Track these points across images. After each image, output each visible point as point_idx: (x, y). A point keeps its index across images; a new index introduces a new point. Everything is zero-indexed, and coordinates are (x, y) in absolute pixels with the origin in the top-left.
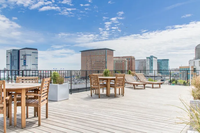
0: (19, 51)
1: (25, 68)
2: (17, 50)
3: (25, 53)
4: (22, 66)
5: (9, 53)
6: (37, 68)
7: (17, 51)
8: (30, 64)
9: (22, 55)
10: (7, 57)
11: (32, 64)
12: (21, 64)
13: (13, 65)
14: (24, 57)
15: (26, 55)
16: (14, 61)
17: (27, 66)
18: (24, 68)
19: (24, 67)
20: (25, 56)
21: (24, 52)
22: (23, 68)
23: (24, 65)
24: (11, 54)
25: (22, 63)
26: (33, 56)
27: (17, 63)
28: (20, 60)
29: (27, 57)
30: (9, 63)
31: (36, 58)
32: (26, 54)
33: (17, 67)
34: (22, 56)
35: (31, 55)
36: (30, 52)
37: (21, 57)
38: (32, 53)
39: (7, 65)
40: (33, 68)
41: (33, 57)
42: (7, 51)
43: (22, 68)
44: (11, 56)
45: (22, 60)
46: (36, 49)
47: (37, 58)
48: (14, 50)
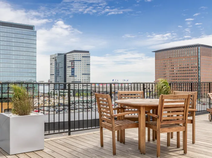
0: (65, 56)
1: (73, 79)
2: (63, 54)
3: (73, 58)
4: (70, 76)
5: (53, 58)
6: (89, 80)
7: (63, 55)
8: (79, 73)
9: (70, 61)
10: (51, 64)
11: (83, 74)
12: (68, 74)
13: (59, 75)
14: (72, 64)
15: (74, 61)
16: (60, 70)
17: (76, 76)
18: (72, 79)
19: (71, 77)
20: (73, 62)
21: (71, 56)
22: (70, 79)
23: (72, 74)
24: (56, 60)
25: (69, 72)
26: (84, 61)
27: (63, 72)
28: (67, 68)
29: (76, 63)
30: (54, 73)
31: (87, 65)
32: (75, 60)
33: (63, 77)
34: (69, 62)
35: (81, 61)
36: (79, 56)
37: (69, 64)
38: (83, 57)
39: (51, 75)
40: (84, 79)
41: (84, 63)
42: (51, 56)
43: (69, 79)
44: (56, 64)
45: (69, 68)
46: (88, 52)
47: (89, 65)
48: (59, 54)
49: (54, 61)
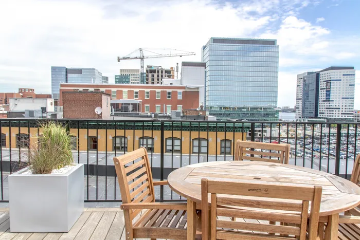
0: (318, 75)
1: (329, 105)
2: (315, 72)
3: (330, 77)
4: (323, 101)
5: (301, 79)
6: (353, 106)
7: (315, 74)
8: (338, 97)
9: (324, 81)
10: (297, 86)
11: (343, 98)
12: (321, 98)
13: (308, 99)
14: (327, 85)
15: (330, 80)
16: (310, 92)
17: (333, 101)
18: (327, 105)
19: (326, 102)
20: (328, 82)
21: (327, 75)
22: (324, 105)
23: (326, 99)
24: (305, 81)
25: (322, 95)
26: (345, 81)
27: (315, 95)
28: (320, 90)
29: (333, 83)
30: (301, 96)
31: (350, 85)
32: (332, 79)
33: (314, 102)
34: (323, 83)
35: (340, 80)
36: (339, 74)
37: (322, 85)
38: (343, 75)
39: (297, 99)
40: (344, 105)
41: (345, 84)
42: (298, 76)
43: (322, 105)
44: (305, 85)
45: (322, 90)
46: (352, 68)
47: (353, 85)
48: (309, 73)
49: (301, 81)
